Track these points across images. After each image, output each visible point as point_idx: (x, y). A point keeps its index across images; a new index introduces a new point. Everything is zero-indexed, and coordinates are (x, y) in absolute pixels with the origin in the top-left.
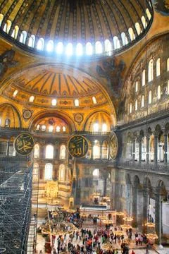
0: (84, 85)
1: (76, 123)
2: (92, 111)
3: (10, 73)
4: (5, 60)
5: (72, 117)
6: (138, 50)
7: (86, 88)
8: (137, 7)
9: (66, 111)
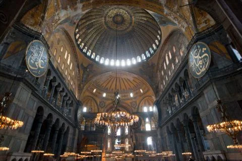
0: (133, 82)
1: (133, 108)
2: (141, 98)
3: (91, 77)
4: (88, 70)
5: (130, 104)
6: (159, 53)
7: (135, 84)
8: (154, 32)
9: (126, 102)
